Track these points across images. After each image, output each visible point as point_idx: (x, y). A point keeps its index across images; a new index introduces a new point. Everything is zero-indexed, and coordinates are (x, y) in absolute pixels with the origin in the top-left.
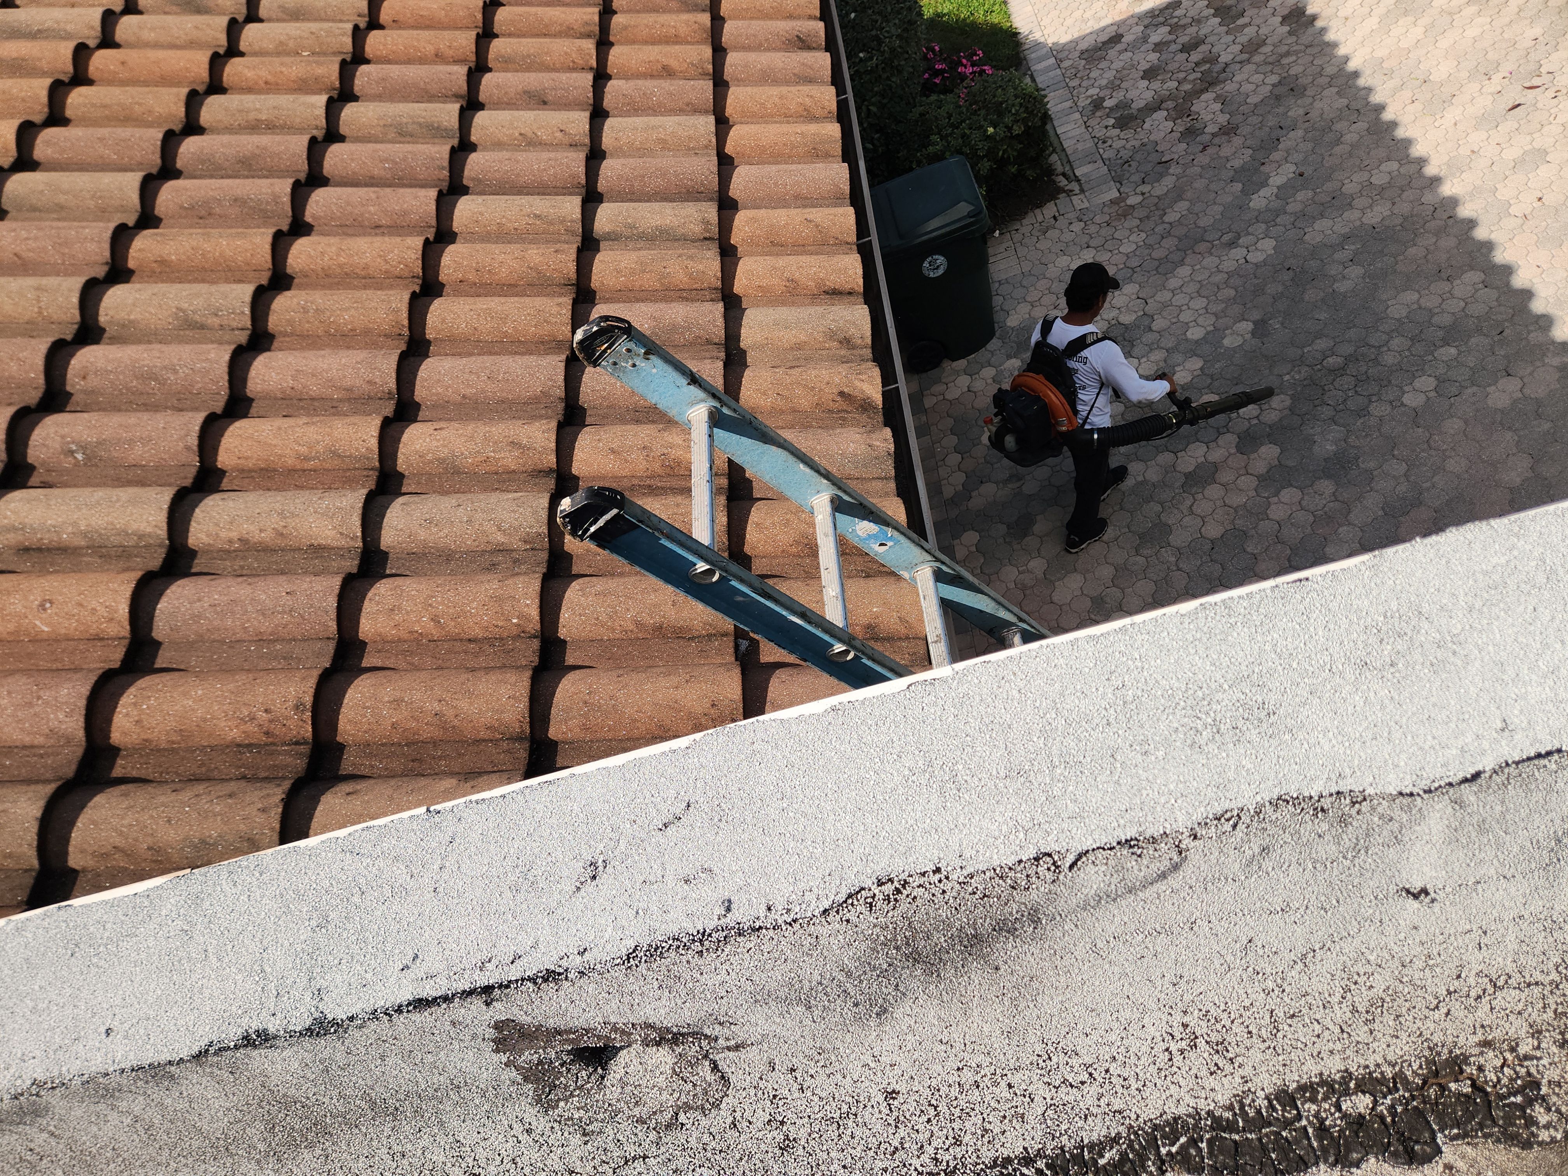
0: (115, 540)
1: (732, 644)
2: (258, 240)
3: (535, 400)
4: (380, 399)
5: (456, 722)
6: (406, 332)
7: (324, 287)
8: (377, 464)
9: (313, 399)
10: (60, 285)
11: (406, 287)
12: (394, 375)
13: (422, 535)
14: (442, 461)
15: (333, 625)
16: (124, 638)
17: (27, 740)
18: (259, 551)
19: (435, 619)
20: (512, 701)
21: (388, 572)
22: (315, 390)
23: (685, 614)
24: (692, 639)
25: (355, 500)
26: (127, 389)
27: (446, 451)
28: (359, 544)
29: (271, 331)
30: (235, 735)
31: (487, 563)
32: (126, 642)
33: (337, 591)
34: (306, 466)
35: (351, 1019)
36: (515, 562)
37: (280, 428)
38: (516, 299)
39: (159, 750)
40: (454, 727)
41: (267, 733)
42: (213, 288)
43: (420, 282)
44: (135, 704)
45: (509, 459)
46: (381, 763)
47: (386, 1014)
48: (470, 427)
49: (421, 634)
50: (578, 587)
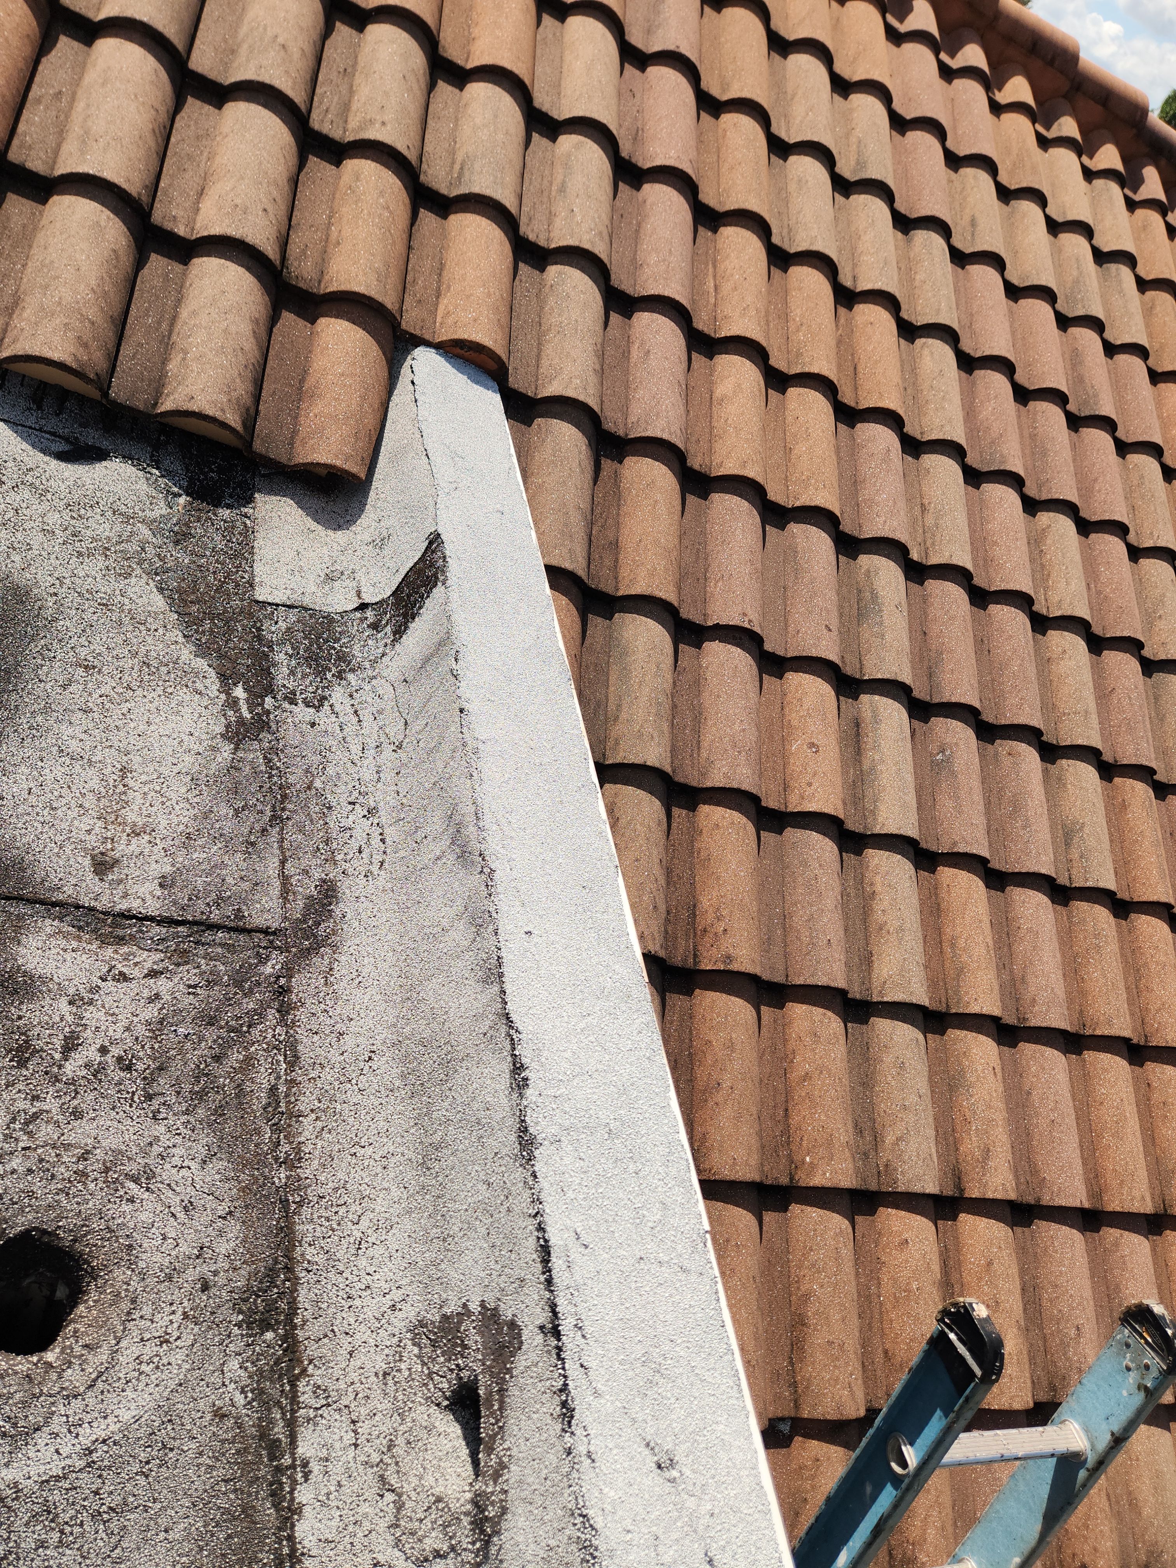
0: (869, 793)
1: (786, 1414)
2: (1160, 889)
3: (1034, 1171)
4: (1017, 1010)
5: (711, 1103)
6: (1089, 1032)
7: (1122, 948)
8: (954, 1011)
9: (1010, 946)
10: (1092, 728)
11: (1134, 1030)
12: (1044, 1025)
13: (888, 1059)
14: (962, 1073)
15: (800, 981)
16: (786, 807)
17: (705, 744)
18: (864, 907)
19: (807, 1077)
20: (731, 1162)
21: (849, 1025)
22: (1020, 948)
23: (819, 1356)
24: (791, 1363)
25: (920, 995)
26: (1002, 788)
27: (973, 1079)
28: (875, 999)
29: (1072, 903)
30: (706, 902)
31: (863, 1125)
32: (783, 809)
33: (832, 985)
34: (945, 944)
35: (534, 1175)
36: (865, 1154)
37: (980, 921)
38: (1141, 1149)
39: (692, 842)
40: (706, 1101)
41: (705, 930)
42: (1107, 853)
43: (1142, 1043)
44: (733, 823)
45: (970, 1145)
46: (676, 1030)
47: (537, 1213)
48: (1001, 1105)
49: (792, 1062)
50: (844, 1227)
